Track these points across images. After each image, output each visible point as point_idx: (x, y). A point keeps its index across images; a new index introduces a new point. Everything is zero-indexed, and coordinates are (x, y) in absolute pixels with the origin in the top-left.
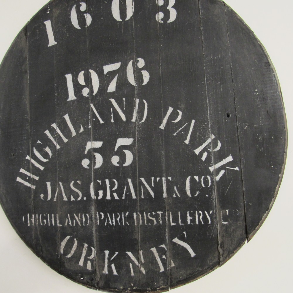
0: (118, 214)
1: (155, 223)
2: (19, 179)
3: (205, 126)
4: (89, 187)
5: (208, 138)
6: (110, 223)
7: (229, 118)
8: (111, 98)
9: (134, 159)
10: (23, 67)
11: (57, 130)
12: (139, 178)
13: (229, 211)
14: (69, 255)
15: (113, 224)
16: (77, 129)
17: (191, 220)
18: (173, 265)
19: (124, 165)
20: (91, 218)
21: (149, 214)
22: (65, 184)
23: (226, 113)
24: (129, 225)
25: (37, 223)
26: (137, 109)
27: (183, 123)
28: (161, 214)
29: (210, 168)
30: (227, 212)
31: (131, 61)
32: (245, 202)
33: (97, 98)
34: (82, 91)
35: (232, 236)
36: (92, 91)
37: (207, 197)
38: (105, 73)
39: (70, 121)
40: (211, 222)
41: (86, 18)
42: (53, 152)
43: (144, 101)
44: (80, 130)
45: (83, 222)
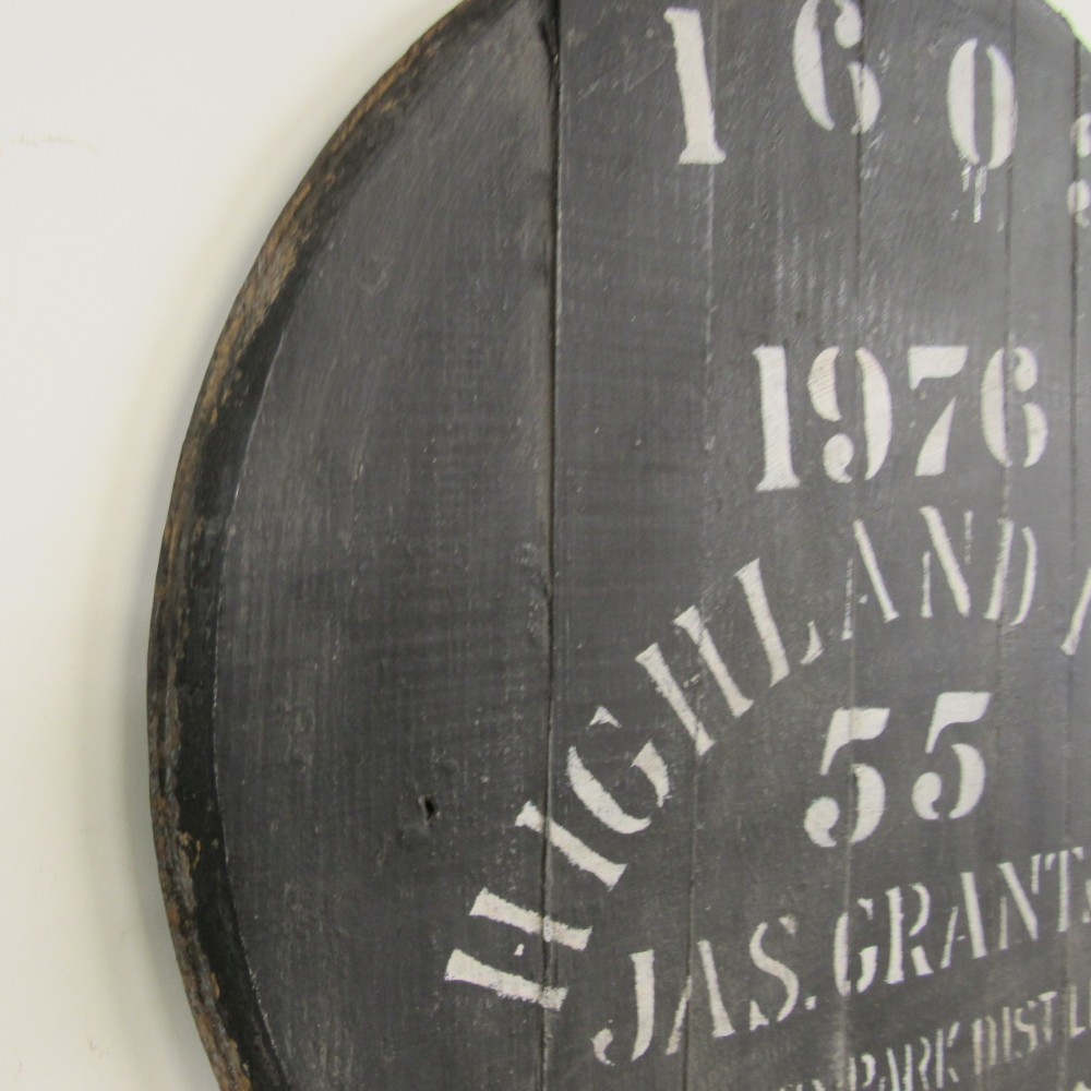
0: (925, 1041)
1: (1034, 1044)
2: (462, 967)
8: (928, 505)
9: (988, 782)
11: (701, 650)
16: (794, 643)
21: (1019, 1011)
22: (723, 948)
24: (956, 1079)
26: (1006, 564)
28: (1051, 1000)
31: (1000, 353)
33: (880, 496)
34: (822, 450)
36: (861, 458)
38: (914, 384)
39: (764, 601)
41: (856, 83)
42: (676, 772)
43: (1027, 534)
44: (805, 653)
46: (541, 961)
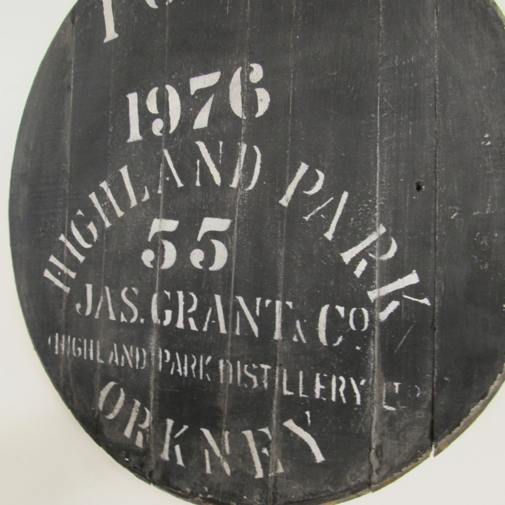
0: (194, 357)
1: (256, 385)
2: (47, 274)
3: (368, 207)
4: (151, 301)
5: (370, 232)
6: (180, 370)
7: (421, 192)
8: (198, 140)
9: (229, 258)
10: (65, 80)
11: (107, 194)
12: (234, 295)
13: (399, 386)
14: (111, 414)
15: (183, 374)
16: (139, 194)
17: (322, 390)
18: (281, 470)
19: (211, 269)
20: (149, 356)
21: (246, 366)
22: (113, 291)
23: (415, 182)
24: (209, 380)
25: (68, 350)
26: (242, 163)
27: (325, 197)
28: (268, 370)
29: (370, 293)
30: (395, 387)
31: (240, 69)
32: (436, 373)
33: (175, 139)
34: (151, 125)
35: (401, 438)
36: (167, 126)
37: (357, 350)
38: (192, 93)
39: (129, 179)
40: (361, 402)
42: (99, 232)
43: (256, 149)
44: (143, 198)
45: (136, 361)
46: (63, 278)
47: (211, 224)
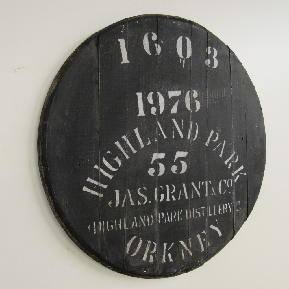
0: (175, 212)
1: (200, 216)
2: (85, 189)
3: (231, 145)
4: (154, 192)
5: (232, 154)
6: (169, 220)
7: (243, 141)
8: (173, 119)
9: (188, 168)
11: (127, 142)
12: (190, 182)
13: (240, 202)
14: (134, 253)
15: (170, 221)
16: (145, 142)
18: (209, 245)
19: (180, 173)
20: (154, 218)
21: (196, 209)
22: (132, 191)
23: (242, 137)
24: (182, 220)
25: (103, 229)
26: (191, 129)
27: (219, 142)
28: (204, 208)
29: (232, 174)
31: (189, 91)
32: (248, 195)
33: (162, 117)
34: (150, 109)
35: (240, 219)
36: (158, 111)
37: (230, 194)
38: (170, 98)
39: (139, 135)
40: (231, 211)
41: (156, 47)
42: (122, 162)
43: (196, 124)
44: (147, 143)
45: (148, 222)
46: (98, 189)
47: (180, 154)
